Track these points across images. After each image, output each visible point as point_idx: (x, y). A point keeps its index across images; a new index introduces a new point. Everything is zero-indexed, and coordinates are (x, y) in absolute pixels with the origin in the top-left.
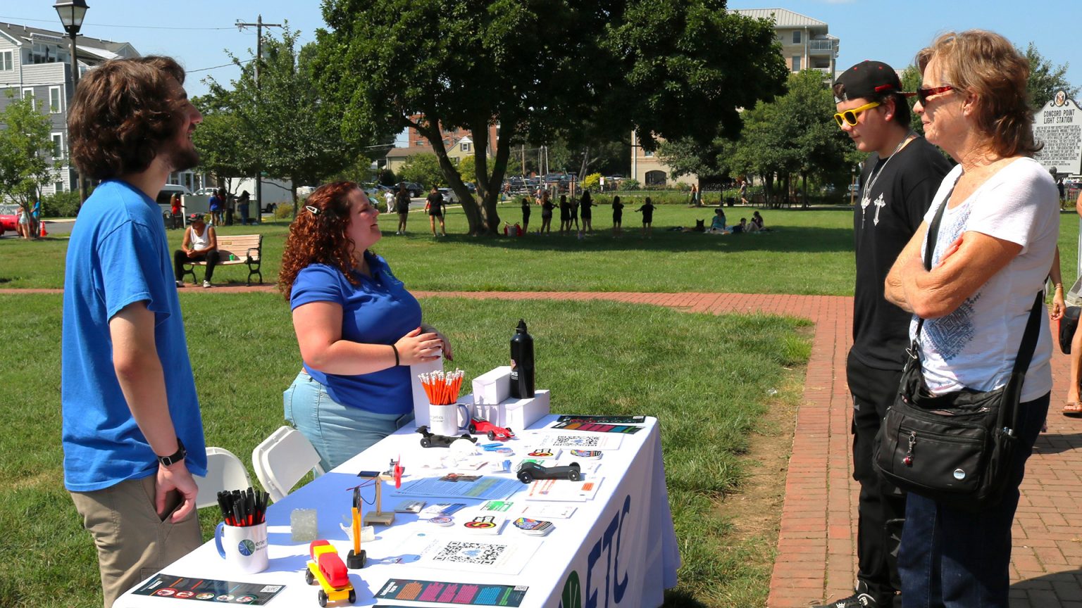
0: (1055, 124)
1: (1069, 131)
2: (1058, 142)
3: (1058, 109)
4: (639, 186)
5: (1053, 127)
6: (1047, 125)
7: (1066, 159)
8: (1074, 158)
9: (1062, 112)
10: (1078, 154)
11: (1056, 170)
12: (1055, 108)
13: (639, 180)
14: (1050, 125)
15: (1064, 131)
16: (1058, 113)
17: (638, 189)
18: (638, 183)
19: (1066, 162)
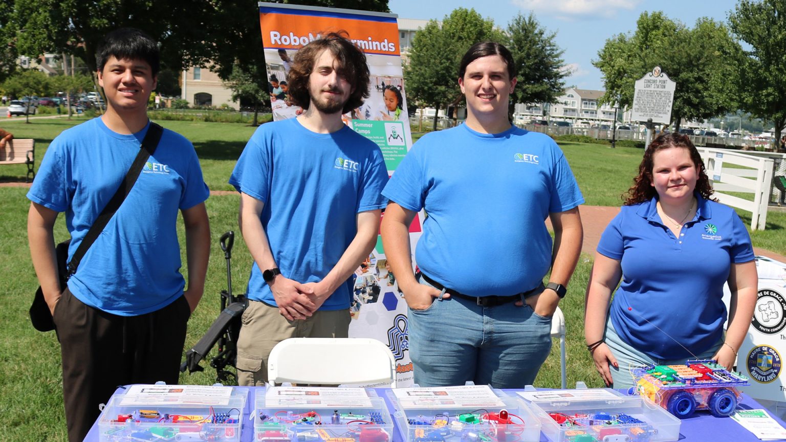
0: (652, 88)
1: (663, 94)
2: (654, 101)
3: (655, 79)
4: (189, 105)
5: (651, 91)
6: (647, 89)
7: (660, 113)
8: (666, 113)
9: (658, 81)
10: (668, 111)
11: (652, 120)
12: (653, 78)
13: (188, 100)
14: (648, 89)
15: (659, 94)
16: (654, 81)
17: (187, 108)
18: (188, 103)
19: (660, 115)
